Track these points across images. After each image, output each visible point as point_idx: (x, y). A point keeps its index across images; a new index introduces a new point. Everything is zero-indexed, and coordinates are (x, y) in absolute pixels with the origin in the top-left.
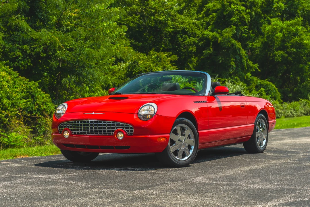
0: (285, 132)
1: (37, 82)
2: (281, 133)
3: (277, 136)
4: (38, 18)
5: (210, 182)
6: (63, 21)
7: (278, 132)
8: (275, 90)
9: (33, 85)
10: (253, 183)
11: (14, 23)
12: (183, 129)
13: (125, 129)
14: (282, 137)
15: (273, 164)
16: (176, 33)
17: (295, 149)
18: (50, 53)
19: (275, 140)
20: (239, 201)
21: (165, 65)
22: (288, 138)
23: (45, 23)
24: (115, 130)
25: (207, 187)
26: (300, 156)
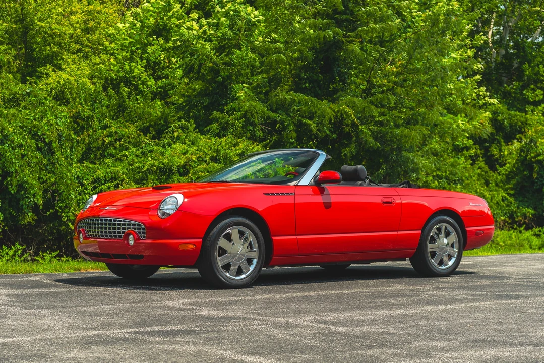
12: (241, 234)
13: (137, 231)
24: (126, 231)
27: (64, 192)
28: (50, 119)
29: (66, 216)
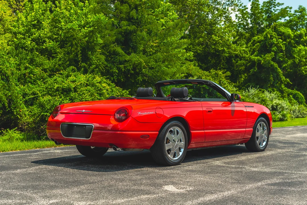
0: (299, 128)
1: (128, 91)
2: (296, 129)
3: (293, 131)
4: (130, 46)
5: (224, 165)
6: (147, 48)
7: (295, 128)
8: (302, 97)
9: (125, 92)
10: (256, 167)
11: (112, 49)
14: (296, 132)
15: (278, 152)
16: (230, 57)
17: (301, 141)
18: (138, 71)
19: (289, 134)
20: (237, 181)
21: (221, 79)
22: (300, 133)
23: (135, 50)
25: (220, 169)
26: (302, 146)
27: (15, 100)
28: (7, 64)
29: (16, 112)
